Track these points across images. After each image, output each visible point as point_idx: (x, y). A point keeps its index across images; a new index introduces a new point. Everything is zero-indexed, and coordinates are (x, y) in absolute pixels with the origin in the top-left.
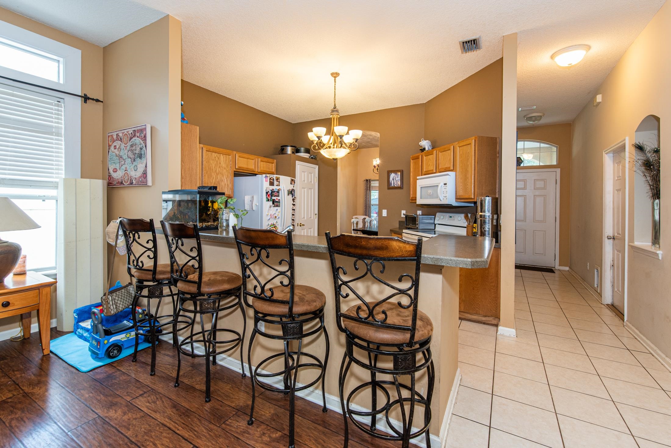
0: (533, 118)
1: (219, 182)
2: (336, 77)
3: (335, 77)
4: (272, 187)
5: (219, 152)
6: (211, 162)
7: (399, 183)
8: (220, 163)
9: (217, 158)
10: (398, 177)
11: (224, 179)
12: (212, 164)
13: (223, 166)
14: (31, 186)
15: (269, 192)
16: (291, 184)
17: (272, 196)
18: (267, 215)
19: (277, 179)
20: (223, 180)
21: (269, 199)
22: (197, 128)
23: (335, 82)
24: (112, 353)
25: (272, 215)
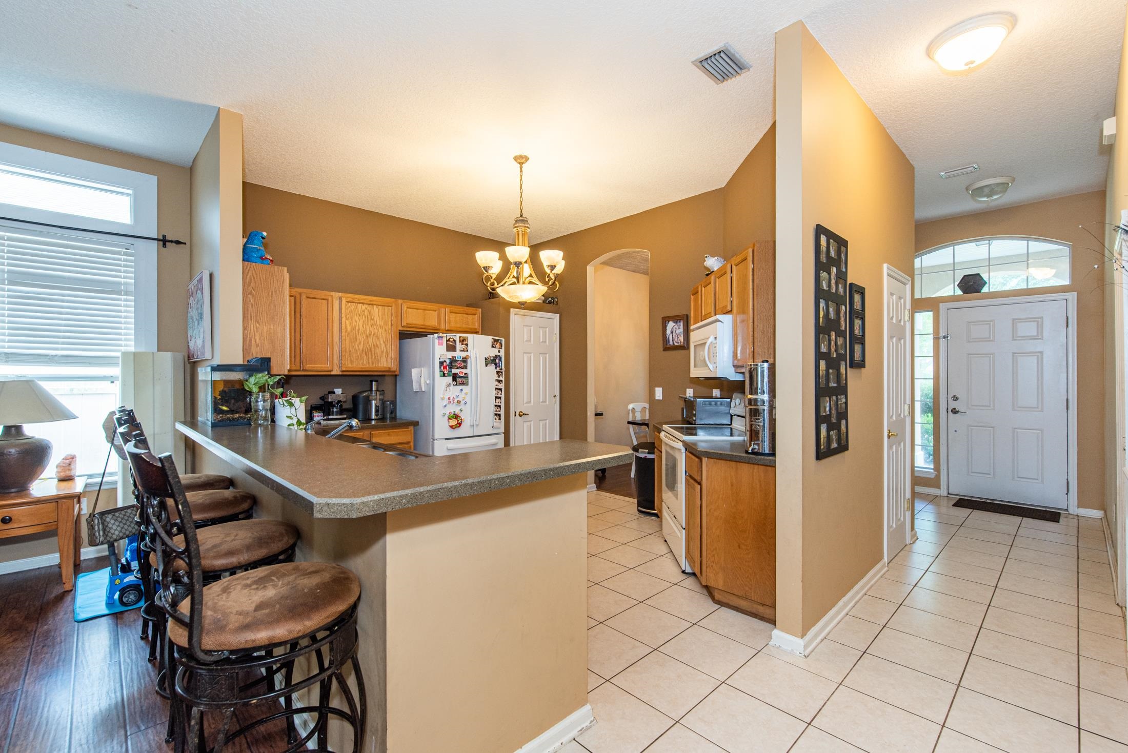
0: (986, 190)
1: (371, 348)
2: (523, 163)
3: (521, 164)
4: (451, 354)
5: (371, 303)
6: (357, 319)
7: (682, 339)
8: (373, 320)
9: (366, 311)
10: (679, 328)
11: (381, 344)
12: (358, 321)
13: (378, 323)
14: (90, 363)
15: (445, 361)
16: (493, 347)
17: (451, 368)
18: (443, 399)
19: (463, 341)
20: (377, 345)
21: (446, 372)
22: (283, 270)
23: (521, 171)
24: (127, 599)
25: (451, 398)
